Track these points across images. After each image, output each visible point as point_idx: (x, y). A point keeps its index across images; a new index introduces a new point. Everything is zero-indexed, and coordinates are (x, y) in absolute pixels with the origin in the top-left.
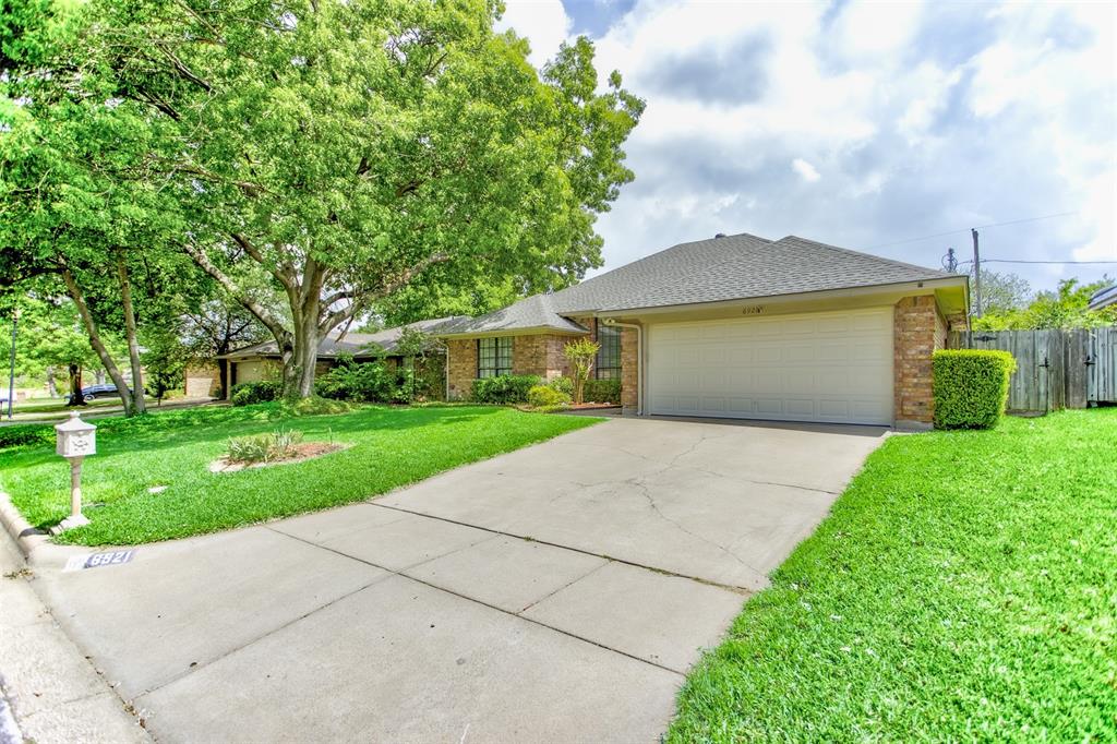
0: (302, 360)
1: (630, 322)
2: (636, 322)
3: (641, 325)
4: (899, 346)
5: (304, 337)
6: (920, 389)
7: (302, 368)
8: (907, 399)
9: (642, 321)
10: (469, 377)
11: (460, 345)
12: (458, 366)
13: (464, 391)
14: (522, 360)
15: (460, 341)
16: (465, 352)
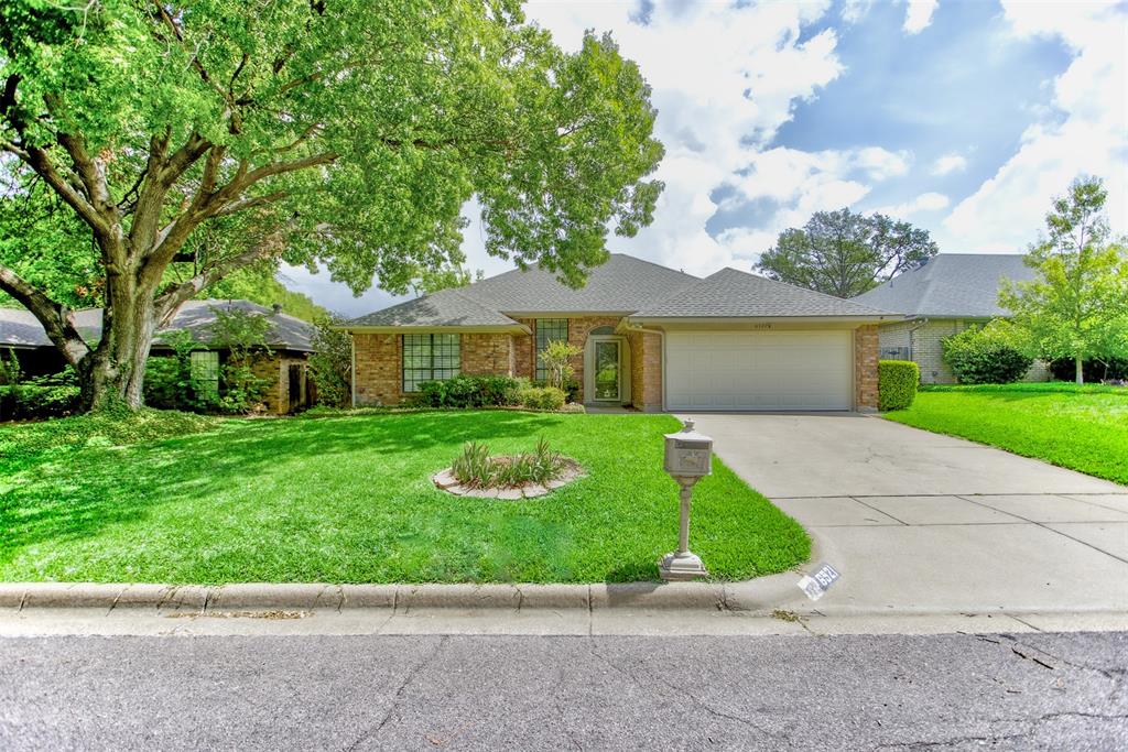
0: (130, 352)
1: (651, 328)
2: (657, 328)
3: (663, 331)
4: (858, 357)
5: (136, 318)
6: (869, 386)
7: (130, 365)
8: (865, 392)
9: (664, 327)
10: (391, 377)
11: (374, 341)
12: (370, 365)
13: (381, 395)
14: (473, 360)
15: (375, 336)
16: (384, 349)
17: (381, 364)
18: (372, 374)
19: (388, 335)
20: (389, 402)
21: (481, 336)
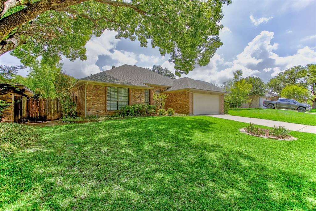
3: (193, 93)
8: (222, 109)
10: (103, 104)
11: (95, 88)
12: (93, 99)
13: (98, 112)
14: (133, 98)
15: (96, 86)
16: (99, 92)
17: (98, 98)
18: (94, 102)
19: (102, 86)
20: (102, 114)
21: (136, 90)
